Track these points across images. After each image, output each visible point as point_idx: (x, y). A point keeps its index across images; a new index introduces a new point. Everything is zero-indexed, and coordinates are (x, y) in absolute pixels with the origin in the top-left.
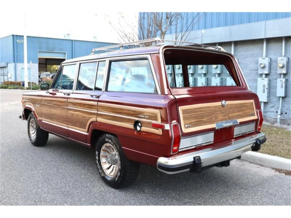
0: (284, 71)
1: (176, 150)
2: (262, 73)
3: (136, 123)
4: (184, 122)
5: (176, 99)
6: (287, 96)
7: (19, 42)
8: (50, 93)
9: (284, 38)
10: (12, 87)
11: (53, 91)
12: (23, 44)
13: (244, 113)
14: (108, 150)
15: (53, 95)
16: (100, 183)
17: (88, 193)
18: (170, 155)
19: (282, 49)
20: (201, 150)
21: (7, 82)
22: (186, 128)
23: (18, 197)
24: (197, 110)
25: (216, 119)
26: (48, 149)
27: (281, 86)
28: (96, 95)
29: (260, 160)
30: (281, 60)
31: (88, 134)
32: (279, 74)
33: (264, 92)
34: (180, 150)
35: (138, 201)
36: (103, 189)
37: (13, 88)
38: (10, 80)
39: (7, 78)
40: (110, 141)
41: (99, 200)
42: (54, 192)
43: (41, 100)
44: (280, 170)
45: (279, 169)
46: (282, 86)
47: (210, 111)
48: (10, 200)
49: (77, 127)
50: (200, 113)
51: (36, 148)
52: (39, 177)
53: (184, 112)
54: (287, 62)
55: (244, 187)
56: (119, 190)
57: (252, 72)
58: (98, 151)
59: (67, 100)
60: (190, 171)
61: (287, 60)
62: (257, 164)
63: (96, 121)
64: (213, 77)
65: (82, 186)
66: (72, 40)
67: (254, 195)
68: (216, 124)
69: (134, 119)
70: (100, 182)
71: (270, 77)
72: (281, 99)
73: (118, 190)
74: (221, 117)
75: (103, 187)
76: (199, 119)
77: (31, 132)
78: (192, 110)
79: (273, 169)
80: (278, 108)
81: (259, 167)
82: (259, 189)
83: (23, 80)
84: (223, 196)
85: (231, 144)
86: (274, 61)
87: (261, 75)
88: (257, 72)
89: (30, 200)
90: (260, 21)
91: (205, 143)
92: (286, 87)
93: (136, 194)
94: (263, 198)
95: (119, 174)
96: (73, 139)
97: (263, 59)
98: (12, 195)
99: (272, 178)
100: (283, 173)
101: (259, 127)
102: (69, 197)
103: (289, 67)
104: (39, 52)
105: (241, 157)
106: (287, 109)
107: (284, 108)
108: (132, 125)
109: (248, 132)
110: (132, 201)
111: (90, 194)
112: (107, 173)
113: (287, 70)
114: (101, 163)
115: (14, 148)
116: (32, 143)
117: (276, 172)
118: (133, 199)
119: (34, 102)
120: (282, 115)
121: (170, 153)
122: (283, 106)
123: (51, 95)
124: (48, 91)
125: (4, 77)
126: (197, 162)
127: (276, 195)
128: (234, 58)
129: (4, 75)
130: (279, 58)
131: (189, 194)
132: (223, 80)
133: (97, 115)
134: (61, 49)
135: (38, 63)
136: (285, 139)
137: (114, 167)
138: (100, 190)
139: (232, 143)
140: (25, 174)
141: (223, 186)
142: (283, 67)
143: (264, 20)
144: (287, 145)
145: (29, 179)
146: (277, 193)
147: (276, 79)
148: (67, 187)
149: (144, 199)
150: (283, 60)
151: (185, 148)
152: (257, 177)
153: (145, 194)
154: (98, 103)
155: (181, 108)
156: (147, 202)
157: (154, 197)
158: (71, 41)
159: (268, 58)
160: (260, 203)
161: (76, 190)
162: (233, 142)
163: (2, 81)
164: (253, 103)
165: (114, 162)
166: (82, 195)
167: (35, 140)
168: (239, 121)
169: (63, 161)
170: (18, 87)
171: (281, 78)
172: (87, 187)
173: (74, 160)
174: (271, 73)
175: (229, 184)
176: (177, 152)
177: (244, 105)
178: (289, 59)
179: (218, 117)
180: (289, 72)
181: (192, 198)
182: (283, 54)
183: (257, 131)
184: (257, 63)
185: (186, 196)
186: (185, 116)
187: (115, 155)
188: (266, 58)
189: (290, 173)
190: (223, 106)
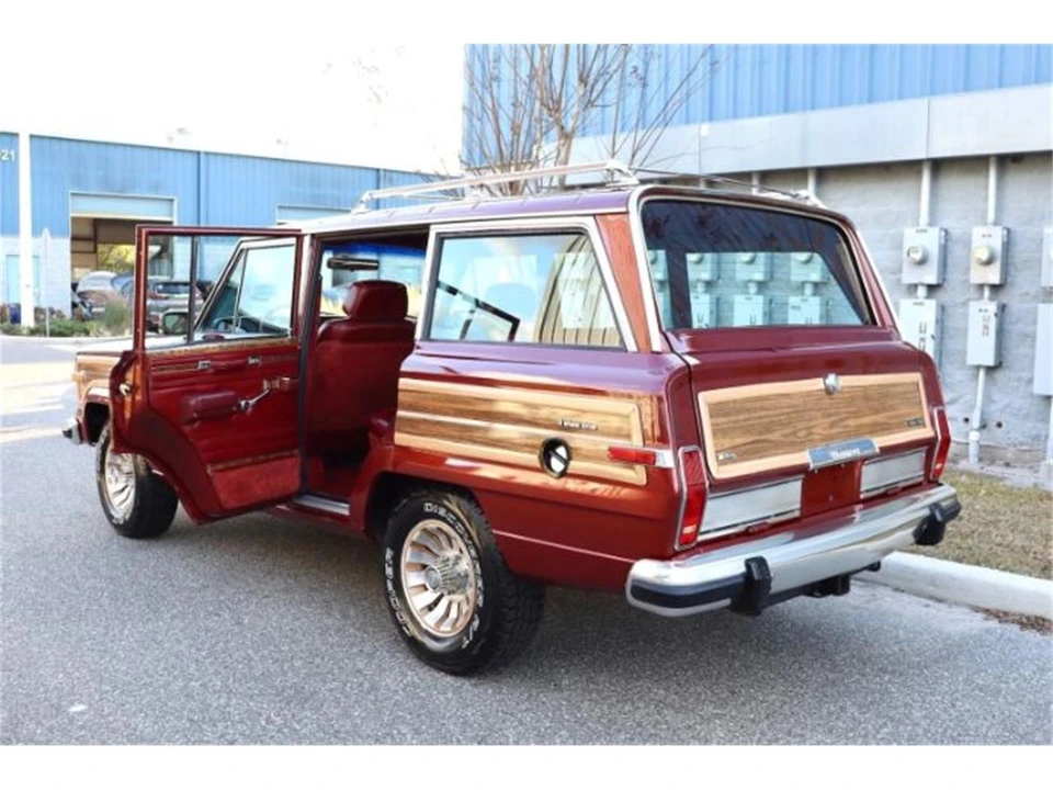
0: (993, 275)
1: (691, 534)
2: (916, 281)
3: (549, 448)
4: (716, 445)
5: (688, 365)
6: (1004, 365)
9: (992, 160)
12: (14, 163)
13: (891, 418)
14: (430, 544)
16: (398, 658)
17: (369, 693)
18: (671, 552)
19: (986, 199)
20: (766, 536)
22: (721, 463)
23: (127, 706)
24: (748, 405)
25: (810, 434)
26: (179, 548)
27: (981, 329)
29: (933, 580)
30: (984, 236)
32: (975, 285)
34: (700, 538)
35: (547, 716)
36: (415, 679)
40: (442, 512)
41: (411, 713)
42: (249, 689)
44: (1001, 615)
45: (998, 611)
46: (986, 327)
47: (790, 410)
48: (103, 717)
50: (763, 413)
52: (179, 642)
53: (717, 410)
54: (1003, 243)
55: (890, 669)
56: (473, 682)
58: (393, 549)
60: (733, 608)
61: (1003, 236)
62: (919, 594)
66: (198, 153)
67: (929, 691)
68: (811, 453)
69: (542, 436)
70: (398, 655)
71: (944, 296)
72: (982, 373)
73: (467, 683)
74: (825, 429)
75: (412, 671)
76: (757, 432)
77: (112, 488)
78: (738, 405)
79: (977, 609)
80: (973, 407)
81: (927, 606)
82: (941, 672)
83: (13, 300)
84: (826, 696)
85: (850, 522)
86: (957, 241)
87: (913, 288)
88: (897, 276)
90: (913, 96)
91: (777, 515)
92: (1000, 332)
93: (534, 694)
94: (957, 699)
95: (476, 624)
97: (918, 231)
98: (102, 699)
99: (979, 640)
100: (1013, 622)
101: (939, 466)
102: (306, 706)
103: (1010, 261)
104: (73, 194)
105: (882, 565)
106: (1002, 411)
107: (994, 408)
108: (534, 454)
109: (906, 480)
110: (525, 714)
111: (376, 696)
112: (427, 623)
113: (1005, 272)
114: (405, 590)
115: (52, 546)
116: (117, 526)
117: (986, 619)
118: (527, 710)
120: (985, 431)
121: (673, 542)
122: (988, 399)
126: (755, 577)
127: (999, 691)
130: (977, 231)
131: (712, 692)
132: (774, 305)
134: (156, 186)
135: (70, 236)
136: (1005, 513)
137: (450, 604)
138: (405, 682)
139: (854, 518)
140: (126, 632)
141: (819, 665)
142: (989, 262)
143: (922, 95)
144: (1012, 531)
145: (146, 649)
146: (1003, 685)
147: (965, 304)
148: (290, 674)
149: (563, 708)
150: (990, 236)
151: (715, 531)
152: (926, 637)
153: (566, 694)
155: (706, 399)
156: (576, 716)
157: (596, 702)
158: (195, 157)
159: (936, 230)
160: (951, 715)
161: (324, 681)
162: (857, 516)
164: (918, 385)
165: (456, 584)
166: (346, 697)
167: (127, 517)
168: (880, 442)
169: (247, 589)
171: (982, 302)
172: (359, 671)
173: (283, 586)
174: (945, 284)
175: (838, 658)
176: (693, 545)
177: (892, 389)
178: (1012, 235)
179: (814, 430)
180: (1009, 279)
181: (724, 704)
182: (991, 216)
183: (931, 477)
184: (900, 246)
185: (703, 697)
186: (717, 425)
187: (458, 558)
188: (930, 229)
189: (1038, 623)
190: (829, 391)
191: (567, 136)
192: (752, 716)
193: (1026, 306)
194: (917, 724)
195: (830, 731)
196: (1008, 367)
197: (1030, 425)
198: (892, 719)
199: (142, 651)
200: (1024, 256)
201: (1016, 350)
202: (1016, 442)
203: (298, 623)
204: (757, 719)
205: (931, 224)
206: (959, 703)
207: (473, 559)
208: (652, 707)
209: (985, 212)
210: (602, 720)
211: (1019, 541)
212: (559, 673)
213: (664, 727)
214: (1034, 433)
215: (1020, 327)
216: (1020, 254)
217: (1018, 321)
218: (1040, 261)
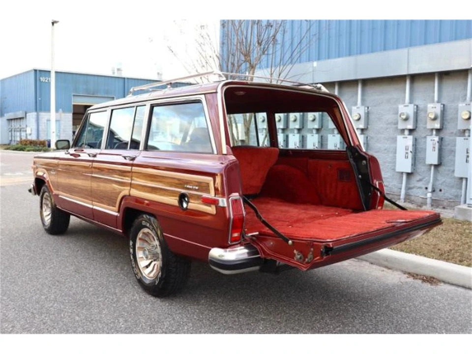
0: (437, 125)
1: (237, 237)
2: (404, 128)
3: (182, 197)
6: (442, 164)
7: (43, 81)
8: (71, 155)
9: (436, 74)
10: (32, 149)
11: (75, 151)
12: (49, 83)
14: (147, 239)
15: (75, 157)
16: (135, 288)
18: (227, 245)
19: (434, 92)
21: (24, 141)
23: (9, 306)
26: (68, 239)
27: (432, 148)
28: (129, 157)
30: (433, 108)
31: (118, 215)
32: (429, 129)
33: (407, 157)
36: (138, 298)
37: (34, 151)
38: (29, 138)
39: (25, 135)
40: (148, 225)
42: (65, 300)
43: (58, 165)
44: (415, 275)
45: (414, 274)
46: (434, 147)
49: (104, 204)
52: (47, 278)
54: (441, 111)
55: (353, 300)
56: (162, 300)
57: (389, 126)
58: (132, 241)
59: (92, 164)
61: (441, 107)
62: (381, 265)
63: (130, 195)
64: (330, 134)
65: (108, 292)
66: (124, 78)
67: (367, 311)
71: (417, 134)
72: (433, 168)
73: (159, 300)
75: (138, 294)
77: (45, 214)
79: (405, 273)
80: (428, 182)
81: (383, 271)
83: (49, 138)
84: (318, 312)
86: (422, 110)
87: (403, 131)
88: (396, 126)
89: (25, 312)
90: (402, 47)
92: (440, 150)
93: (186, 306)
94: (379, 315)
95: (160, 274)
96: (99, 223)
97: (405, 106)
99: (400, 287)
100: (420, 279)
101: (379, 208)
102: (84, 308)
103: (445, 118)
104: (74, 95)
106: (442, 184)
107: (437, 183)
108: (176, 199)
110: (177, 315)
111: (117, 304)
112: (145, 274)
113: (442, 124)
114: (138, 259)
115: (17, 237)
116: (46, 230)
117: (408, 277)
119: (49, 167)
120: (434, 193)
121: (228, 242)
122: (435, 179)
123: (72, 157)
124: (67, 151)
125: (20, 134)
127: (400, 312)
128: (341, 102)
129: (20, 131)
130: (430, 106)
131: (266, 308)
133: (131, 185)
134: (107, 92)
135: (72, 112)
137: (155, 265)
138: (132, 299)
140: (27, 274)
141: (321, 297)
142: (435, 119)
143: (406, 46)
144: (433, 238)
145: (31, 281)
146: (403, 309)
147: (425, 137)
148: (85, 294)
149: (196, 313)
150: (435, 108)
152: (377, 285)
153: (200, 307)
154: (132, 168)
156: (199, 317)
157: (212, 311)
158: (123, 80)
159: (412, 105)
161: (98, 297)
163: (18, 139)
165: (155, 257)
167: (49, 226)
170: (40, 148)
171: (432, 136)
174: (417, 129)
176: (240, 242)
178: (445, 107)
180: (444, 126)
181: (269, 314)
182: (436, 99)
184: (397, 113)
185: (261, 310)
187: (156, 246)
188: (410, 105)
189: (431, 280)
191: (253, 67)
192: (279, 320)
193: (451, 138)
196: (444, 165)
197: (453, 190)
198: (343, 323)
200: (451, 116)
201: (447, 159)
202: (448, 198)
204: (281, 321)
205: (410, 103)
207: (159, 246)
208: (235, 314)
209: (433, 97)
210: (210, 319)
214: (456, 194)
215: (449, 147)
216: (449, 114)
217: (449, 144)
218: (457, 118)
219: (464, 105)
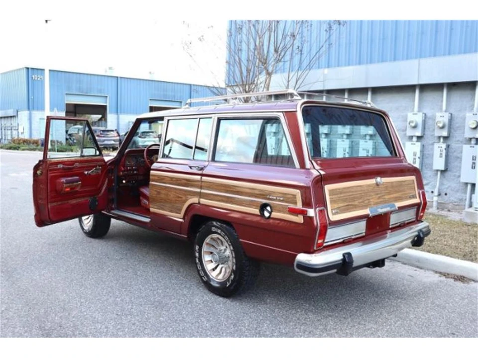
0: (445, 134)
1: (321, 243)
2: (412, 135)
3: (263, 207)
4: (331, 207)
5: (321, 175)
6: (448, 169)
7: (36, 79)
9: (445, 85)
10: (27, 148)
12: (42, 81)
13: (403, 195)
14: (214, 244)
17: (188, 304)
18: (313, 250)
19: (442, 101)
20: (351, 244)
21: (17, 140)
22: (333, 214)
23: (91, 308)
24: (345, 190)
25: (370, 202)
26: (111, 242)
27: (439, 155)
28: (198, 167)
29: (418, 260)
30: (441, 116)
31: (184, 222)
32: (437, 137)
33: (414, 163)
34: (325, 244)
35: (261, 315)
36: (208, 298)
37: (28, 150)
38: (21, 137)
39: (17, 134)
40: (219, 231)
41: (206, 313)
42: (140, 302)
44: (446, 275)
45: (445, 273)
46: (441, 154)
47: (362, 192)
48: (82, 313)
49: (166, 211)
50: (351, 194)
51: (93, 240)
53: (332, 192)
54: (449, 120)
55: (400, 296)
58: (198, 246)
60: (337, 272)
61: (449, 116)
62: (412, 265)
63: (199, 203)
64: (339, 138)
67: (416, 306)
68: (370, 210)
69: (260, 202)
70: (200, 288)
71: (425, 141)
72: (439, 173)
73: (228, 300)
74: (376, 200)
75: (206, 295)
76: (348, 201)
78: (340, 190)
79: (436, 272)
80: (435, 187)
81: (416, 270)
82: (421, 298)
83: (42, 137)
84: (374, 308)
85: (385, 238)
86: (430, 118)
87: (411, 138)
88: (404, 133)
90: (411, 58)
91: (355, 235)
92: (447, 156)
93: (256, 305)
95: (232, 277)
97: (414, 114)
99: (437, 285)
100: (451, 278)
101: (422, 214)
102: (163, 309)
103: (452, 127)
104: (66, 94)
105: (398, 255)
106: (447, 188)
107: (443, 187)
108: (257, 209)
109: (408, 220)
110: (252, 314)
111: (192, 305)
112: (212, 276)
113: (449, 132)
114: (204, 262)
115: (60, 240)
116: (86, 233)
117: (440, 276)
118: (253, 312)
120: (440, 197)
121: (314, 247)
122: (441, 184)
125: (12, 132)
126: (347, 261)
127: (445, 307)
128: (389, 118)
129: (11, 129)
130: (438, 114)
131: (328, 306)
132: (353, 144)
134: (100, 91)
135: (65, 111)
136: (448, 232)
137: (222, 268)
138: (203, 300)
139: (386, 236)
140: (90, 277)
141: (372, 294)
142: (443, 127)
143: (416, 58)
144: (451, 239)
146: (447, 305)
147: (433, 144)
149: (267, 312)
150: (443, 116)
151: (331, 241)
152: (415, 284)
153: (268, 306)
154: (201, 178)
155: (328, 188)
156: (273, 315)
157: (281, 309)
158: (116, 78)
159: (421, 113)
160: (425, 317)
161: (170, 299)
162: (388, 235)
163: (9, 138)
164: (413, 181)
165: (223, 260)
166: (180, 306)
167: (90, 229)
168: (398, 205)
169: (139, 260)
170: (35, 147)
171: (439, 144)
172: (185, 295)
173: (153, 258)
174: (425, 136)
175: (379, 292)
176: (322, 247)
177: (403, 183)
178: (453, 116)
179: (371, 200)
180: (451, 134)
181: (333, 311)
182: (444, 108)
183: (419, 219)
184: (406, 120)
185: (324, 307)
186: (332, 198)
187: (225, 250)
188: (418, 113)
189: (461, 279)
190: (377, 184)
191: (269, 74)
192: (344, 316)
193: (458, 145)
194: (411, 321)
195: (376, 323)
196: (450, 171)
197: (458, 194)
198: (401, 318)
199: (97, 285)
200: (457, 125)
201: (453, 164)
202: (453, 202)
203: (160, 274)
204: (346, 317)
205: (419, 111)
206: (429, 312)
207: (231, 251)
208: (303, 312)
209: (442, 106)
210: (284, 317)
211: (454, 244)
212: (266, 296)
213: (309, 320)
214: (460, 198)
215: (455, 154)
216: (456, 124)
217: (455, 151)
218: (464, 127)
219: (472, 114)
